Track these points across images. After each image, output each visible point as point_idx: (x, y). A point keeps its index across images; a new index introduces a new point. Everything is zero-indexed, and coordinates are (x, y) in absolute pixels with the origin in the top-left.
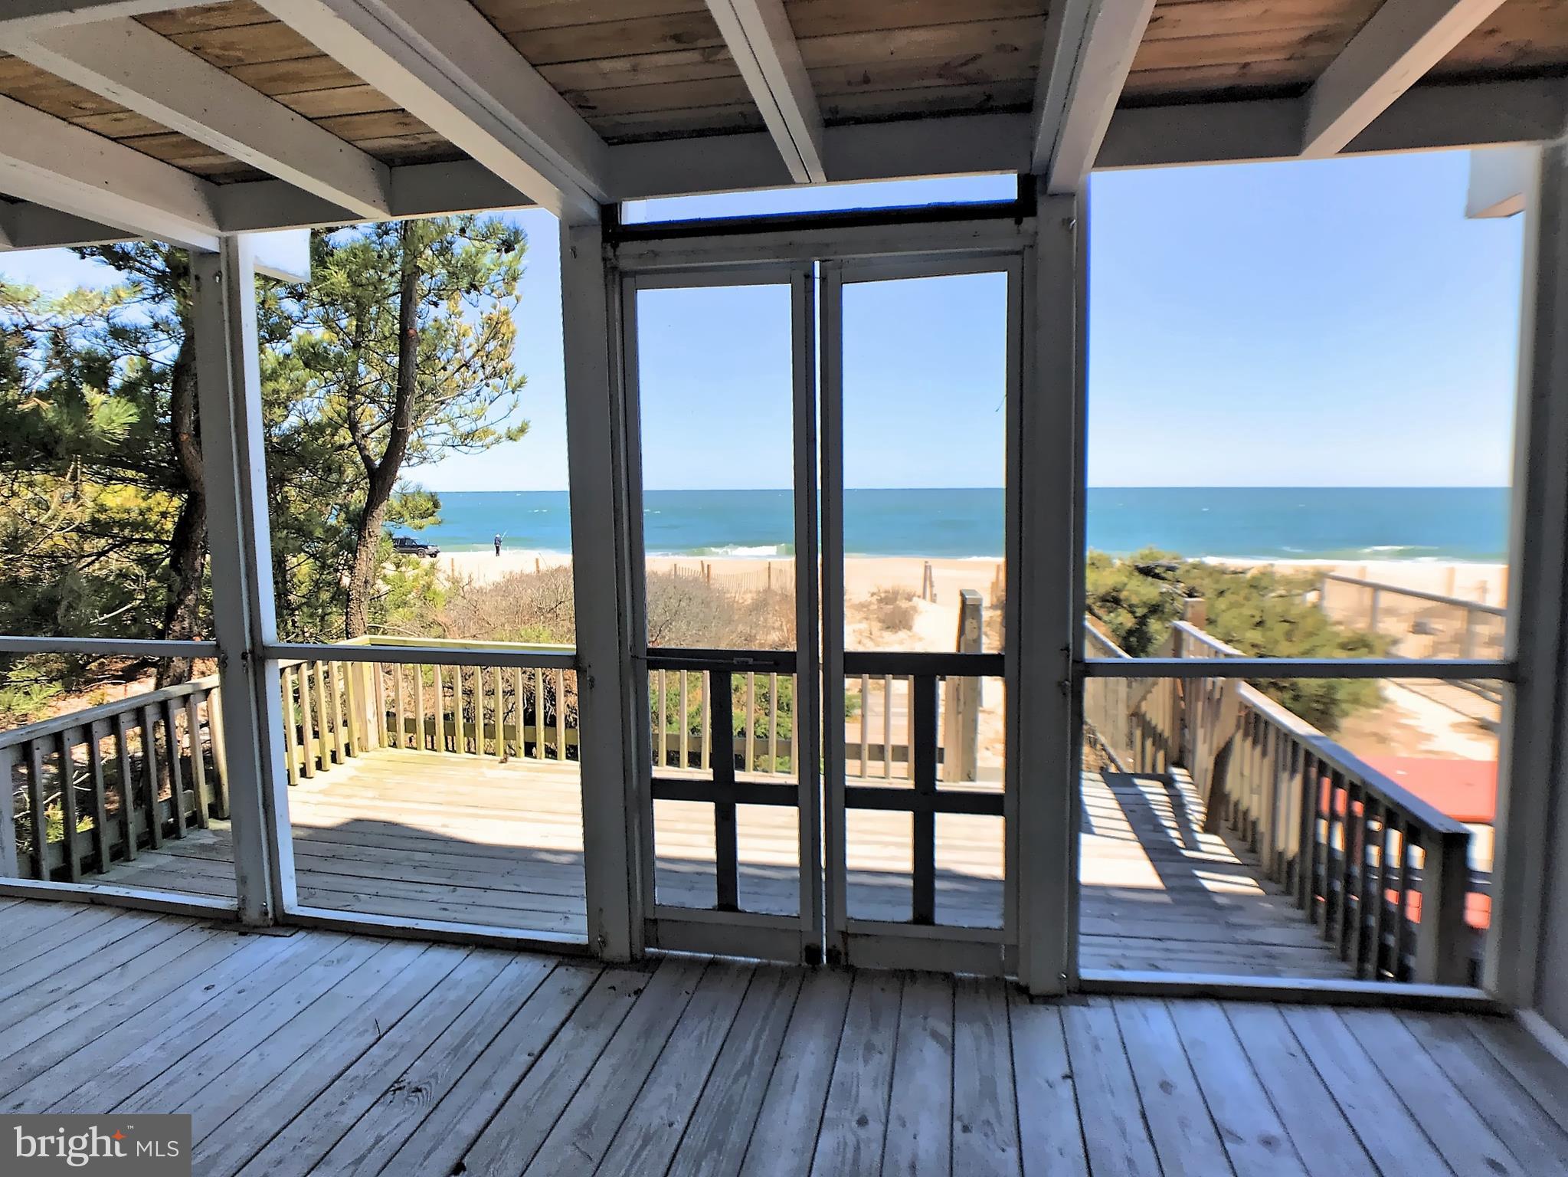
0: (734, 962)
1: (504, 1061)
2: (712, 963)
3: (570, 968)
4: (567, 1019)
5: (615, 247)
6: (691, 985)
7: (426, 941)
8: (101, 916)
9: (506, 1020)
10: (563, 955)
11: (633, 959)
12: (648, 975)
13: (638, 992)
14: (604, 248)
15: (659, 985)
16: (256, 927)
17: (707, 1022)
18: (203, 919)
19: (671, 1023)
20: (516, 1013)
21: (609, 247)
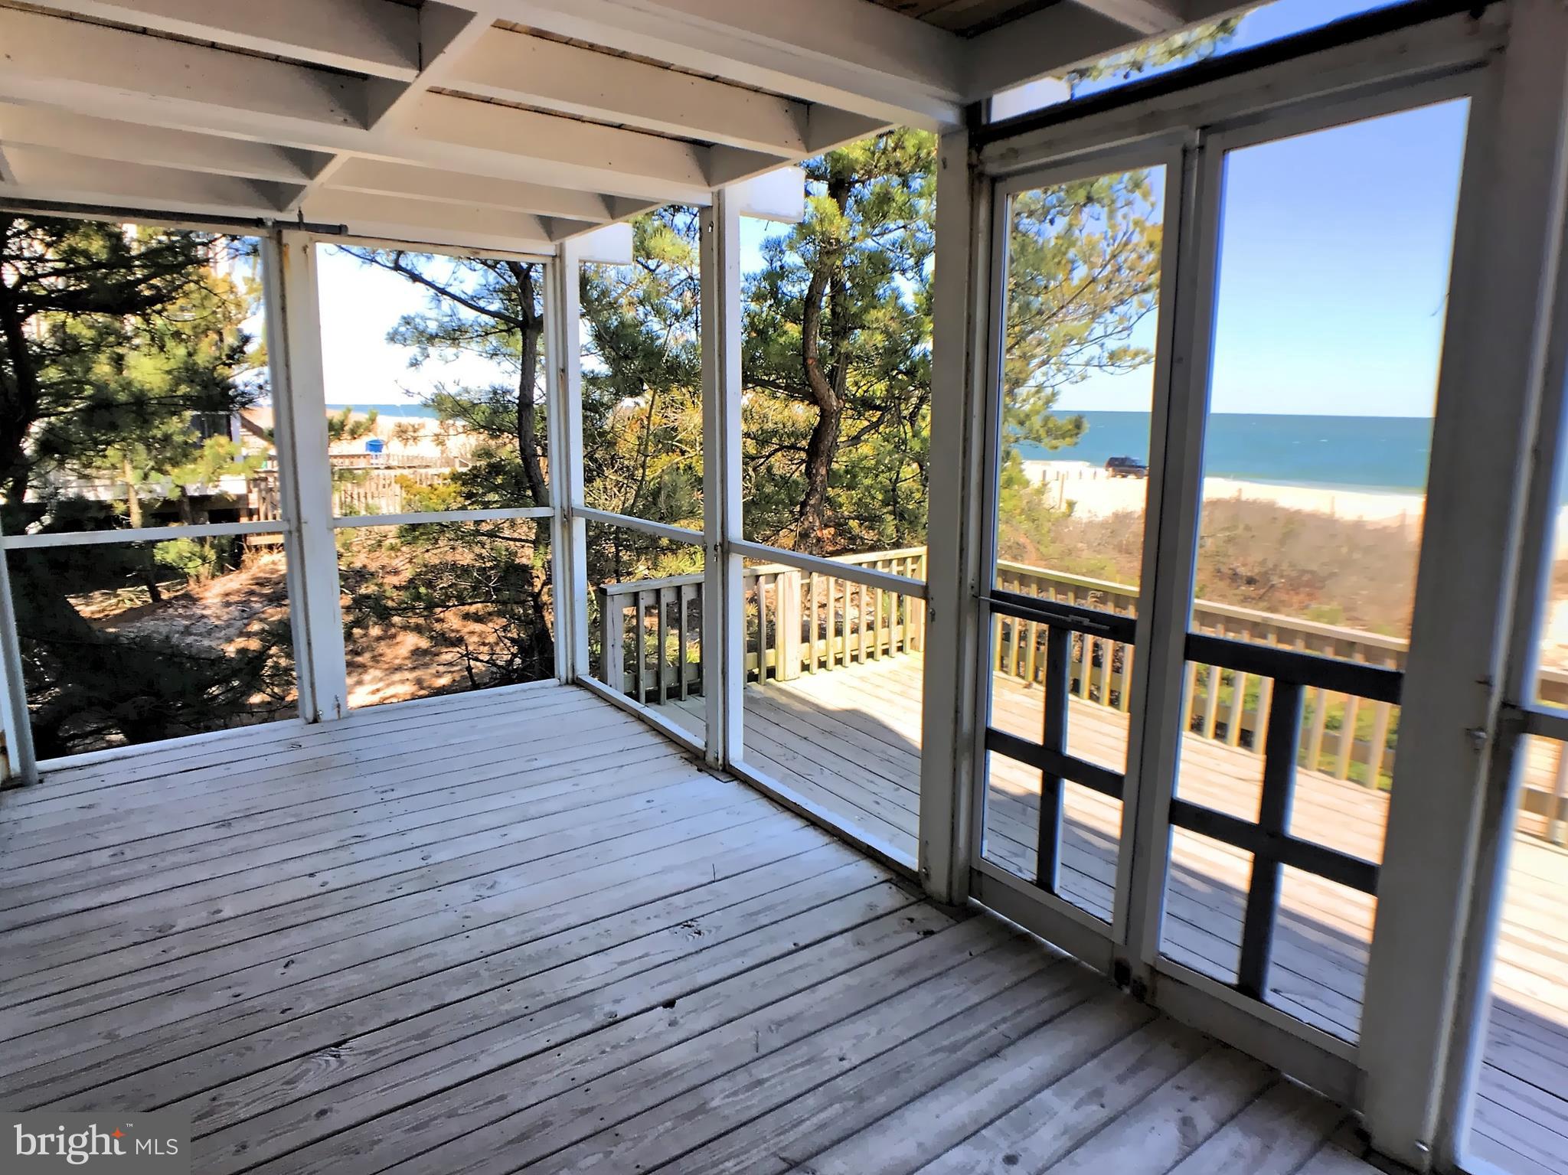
0: (1043, 945)
1: (772, 940)
2: (1024, 938)
3: (893, 887)
4: (846, 930)
5: (979, 150)
6: (982, 948)
7: (807, 819)
8: (638, 727)
9: (805, 909)
10: (898, 874)
11: (950, 903)
12: (952, 921)
13: (929, 933)
14: (969, 154)
15: (950, 936)
16: (711, 768)
17: (962, 988)
18: (687, 751)
19: (928, 974)
20: (817, 906)
21: (974, 152)
